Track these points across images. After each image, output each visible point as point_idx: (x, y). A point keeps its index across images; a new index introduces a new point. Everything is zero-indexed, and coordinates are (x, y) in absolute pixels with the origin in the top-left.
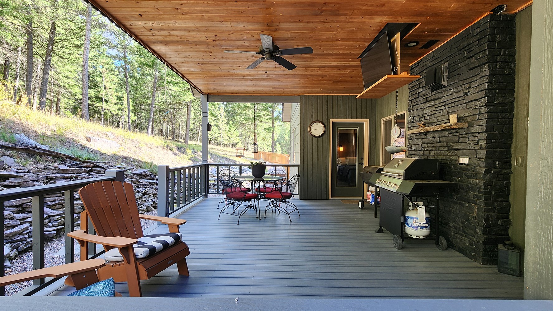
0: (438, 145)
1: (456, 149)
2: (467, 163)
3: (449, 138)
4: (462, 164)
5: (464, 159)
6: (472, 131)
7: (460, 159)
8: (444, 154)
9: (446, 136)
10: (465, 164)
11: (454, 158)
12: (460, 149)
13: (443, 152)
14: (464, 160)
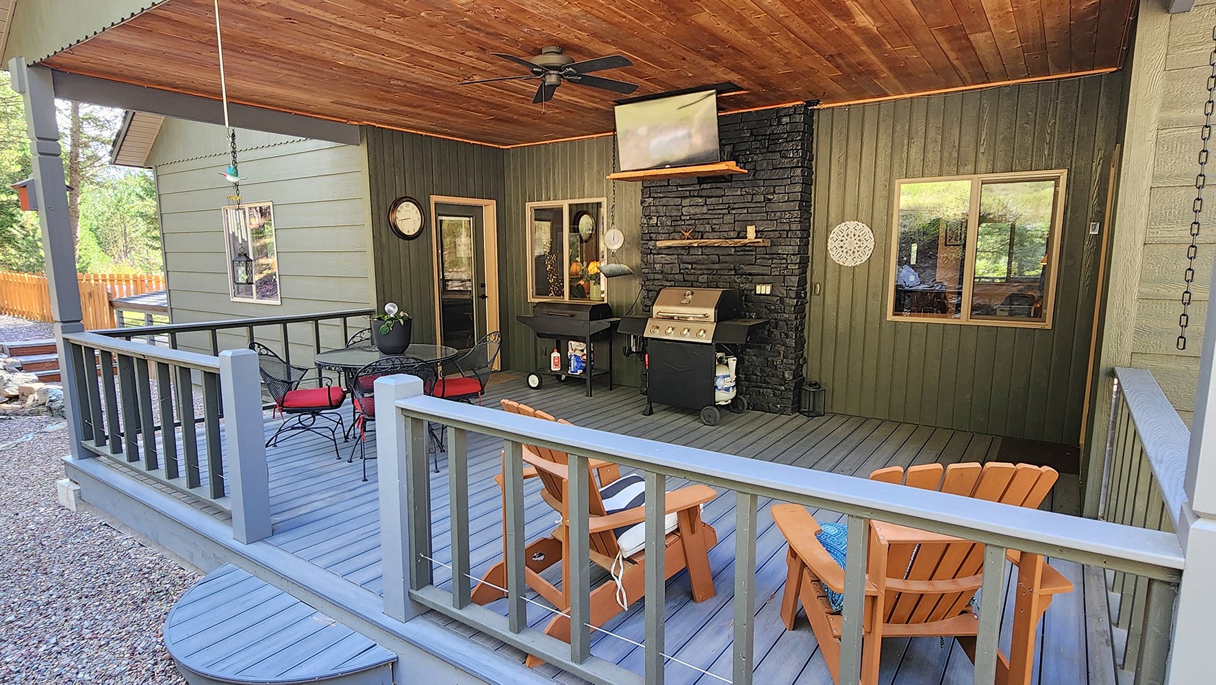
0: (717, 266)
1: (750, 274)
2: (768, 292)
3: (738, 258)
4: (761, 294)
5: (763, 287)
6: (780, 251)
7: (758, 287)
8: (728, 280)
9: (731, 255)
10: (765, 295)
11: (747, 286)
12: (759, 275)
13: (725, 277)
14: (764, 289)
